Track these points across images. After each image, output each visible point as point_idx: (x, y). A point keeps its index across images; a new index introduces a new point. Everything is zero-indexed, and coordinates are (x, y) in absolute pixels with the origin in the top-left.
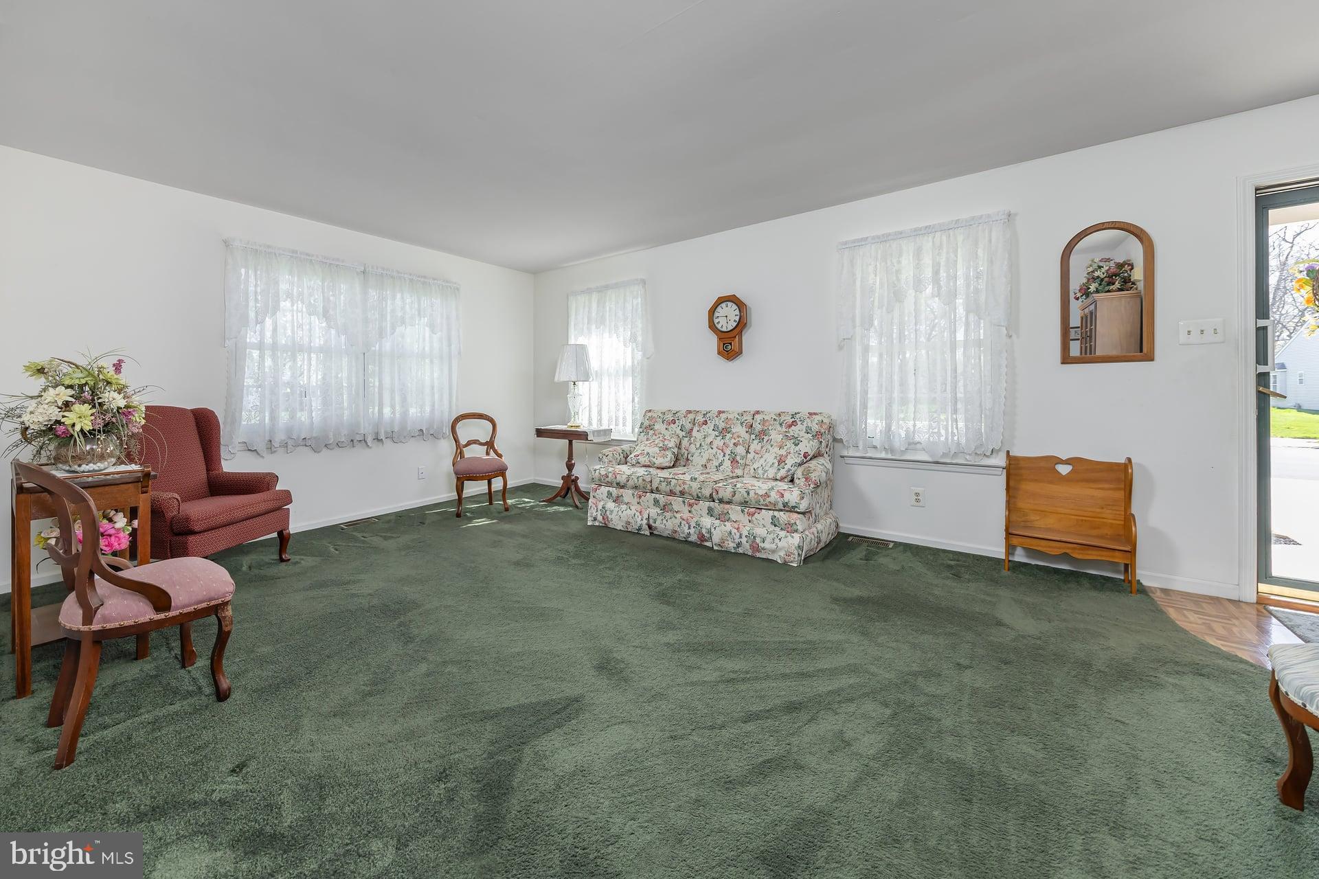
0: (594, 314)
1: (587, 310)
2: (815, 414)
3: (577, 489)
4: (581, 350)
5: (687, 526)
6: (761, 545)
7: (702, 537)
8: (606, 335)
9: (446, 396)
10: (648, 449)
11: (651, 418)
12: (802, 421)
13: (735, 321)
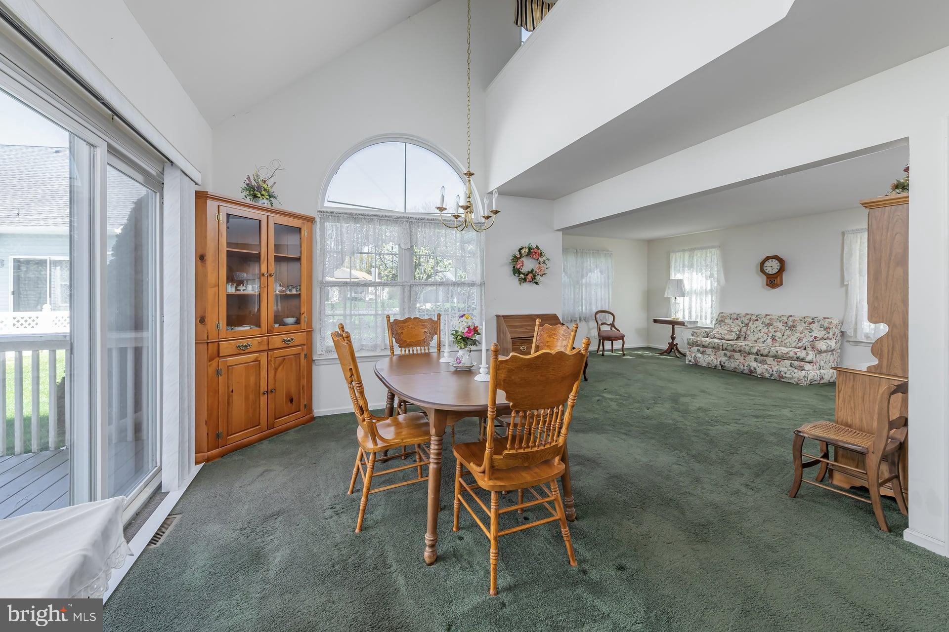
0: (686, 263)
1: (682, 260)
2: (827, 318)
3: (677, 349)
4: (680, 283)
5: (743, 366)
6: (784, 375)
7: (751, 371)
8: (694, 273)
9: (607, 301)
10: (722, 331)
11: (722, 317)
12: (818, 322)
13: (777, 269)
